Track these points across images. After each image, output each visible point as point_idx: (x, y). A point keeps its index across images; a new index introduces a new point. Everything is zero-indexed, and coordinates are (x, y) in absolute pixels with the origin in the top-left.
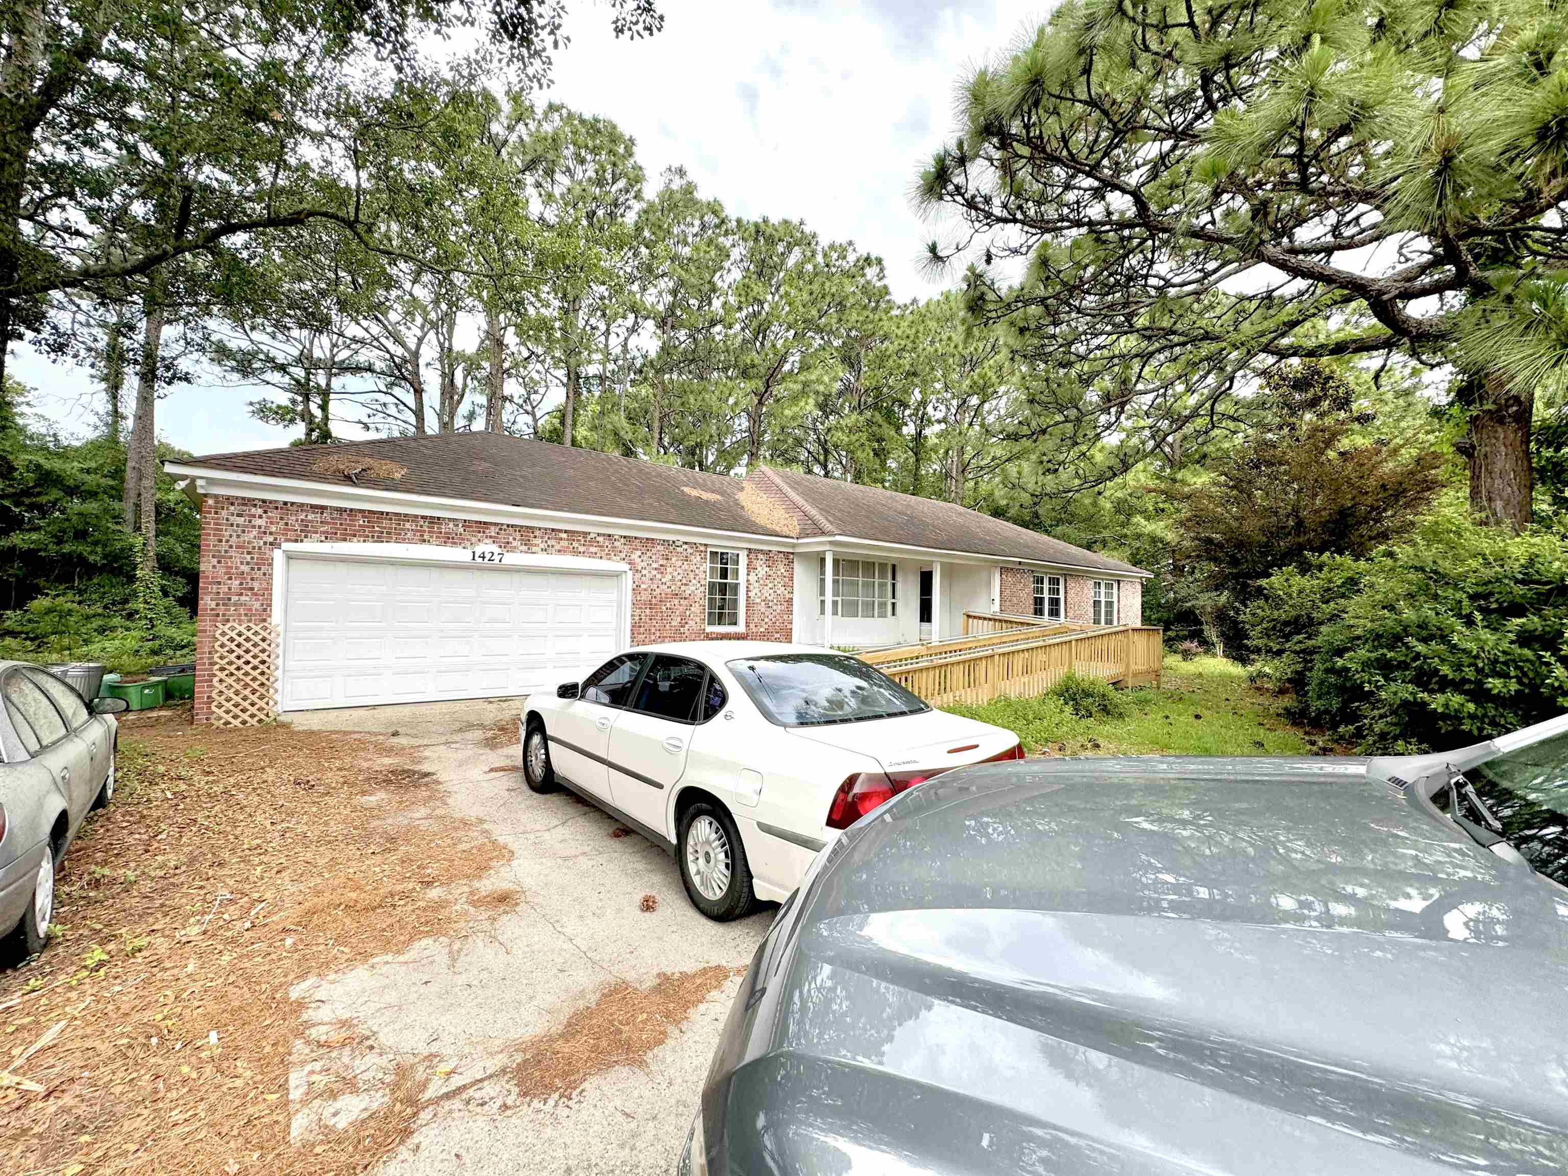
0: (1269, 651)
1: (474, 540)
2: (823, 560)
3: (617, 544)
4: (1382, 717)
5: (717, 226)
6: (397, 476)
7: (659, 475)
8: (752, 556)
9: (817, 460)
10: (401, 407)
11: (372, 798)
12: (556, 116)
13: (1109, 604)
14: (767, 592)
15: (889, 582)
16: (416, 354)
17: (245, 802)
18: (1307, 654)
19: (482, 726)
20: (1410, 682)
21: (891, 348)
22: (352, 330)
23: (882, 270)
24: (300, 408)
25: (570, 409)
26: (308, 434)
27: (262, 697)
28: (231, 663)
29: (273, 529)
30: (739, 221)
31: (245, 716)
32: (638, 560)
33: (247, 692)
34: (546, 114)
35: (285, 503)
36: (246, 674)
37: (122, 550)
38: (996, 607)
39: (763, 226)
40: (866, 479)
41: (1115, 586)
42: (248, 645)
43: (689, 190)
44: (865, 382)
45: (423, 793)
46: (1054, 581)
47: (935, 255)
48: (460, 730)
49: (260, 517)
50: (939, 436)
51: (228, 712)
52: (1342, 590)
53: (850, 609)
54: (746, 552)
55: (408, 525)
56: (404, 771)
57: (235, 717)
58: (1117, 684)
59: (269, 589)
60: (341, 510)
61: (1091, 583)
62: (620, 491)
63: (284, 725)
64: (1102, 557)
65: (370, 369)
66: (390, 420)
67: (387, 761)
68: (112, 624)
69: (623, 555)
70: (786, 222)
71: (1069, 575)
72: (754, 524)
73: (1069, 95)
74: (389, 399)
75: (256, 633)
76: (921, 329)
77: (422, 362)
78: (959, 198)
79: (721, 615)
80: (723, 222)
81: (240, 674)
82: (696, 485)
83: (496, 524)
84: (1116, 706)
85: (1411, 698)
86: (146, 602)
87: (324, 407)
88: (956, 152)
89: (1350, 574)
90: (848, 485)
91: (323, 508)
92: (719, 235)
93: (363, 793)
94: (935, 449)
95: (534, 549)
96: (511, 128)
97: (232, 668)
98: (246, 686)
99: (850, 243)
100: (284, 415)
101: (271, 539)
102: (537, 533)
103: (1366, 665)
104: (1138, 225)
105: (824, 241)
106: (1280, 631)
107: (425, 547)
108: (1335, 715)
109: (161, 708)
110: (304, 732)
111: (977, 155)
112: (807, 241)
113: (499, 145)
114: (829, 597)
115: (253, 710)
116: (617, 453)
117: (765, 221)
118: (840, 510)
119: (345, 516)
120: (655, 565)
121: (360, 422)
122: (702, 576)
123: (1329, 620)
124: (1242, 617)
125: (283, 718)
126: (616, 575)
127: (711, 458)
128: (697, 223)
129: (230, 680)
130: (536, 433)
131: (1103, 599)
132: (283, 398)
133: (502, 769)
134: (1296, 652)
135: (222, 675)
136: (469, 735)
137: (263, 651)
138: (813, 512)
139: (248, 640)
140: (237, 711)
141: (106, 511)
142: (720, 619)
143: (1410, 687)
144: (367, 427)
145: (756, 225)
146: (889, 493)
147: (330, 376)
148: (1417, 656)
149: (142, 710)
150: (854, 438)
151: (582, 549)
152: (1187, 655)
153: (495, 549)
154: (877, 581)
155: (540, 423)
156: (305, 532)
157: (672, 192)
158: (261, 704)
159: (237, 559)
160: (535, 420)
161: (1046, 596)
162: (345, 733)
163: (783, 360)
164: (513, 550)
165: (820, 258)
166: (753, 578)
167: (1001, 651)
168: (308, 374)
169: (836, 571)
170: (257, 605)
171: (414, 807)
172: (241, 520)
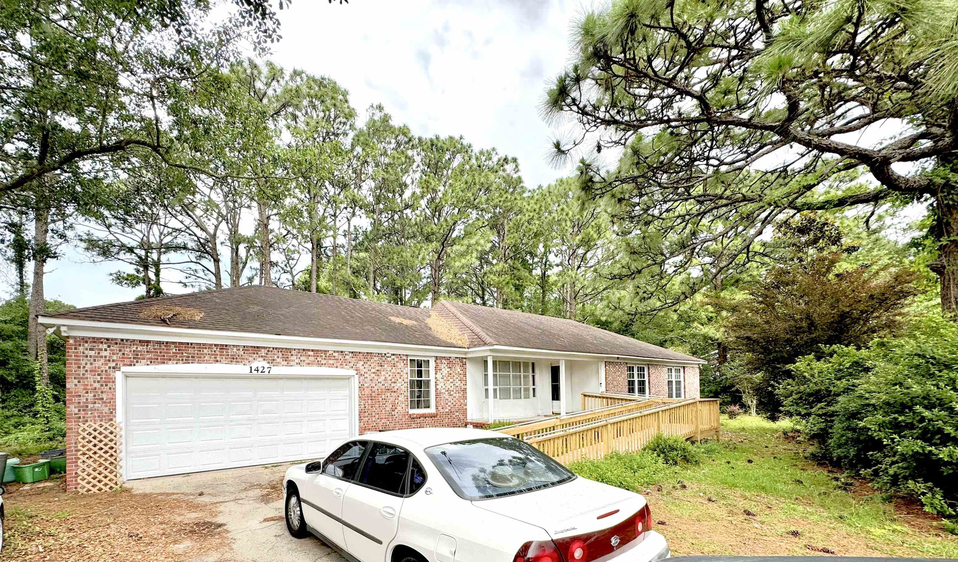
0: (799, 414)
1: (251, 359)
2: (486, 362)
3: (347, 357)
4: (893, 463)
5: (406, 143)
6: (197, 318)
7: (374, 309)
8: (438, 361)
9: (478, 295)
10: (207, 272)
11: (181, 546)
12: (298, 79)
13: (678, 383)
14: (448, 385)
15: (531, 374)
16: (214, 236)
17: (92, 553)
18: (829, 417)
19: (260, 486)
20: (917, 438)
21: (524, 219)
22: (174, 223)
23: (517, 166)
24: (141, 275)
25: (315, 268)
26: (148, 292)
27: (111, 472)
28: (89, 450)
29: (115, 357)
30: (420, 139)
31: (100, 485)
32: (362, 368)
33: (101, 469)
34: (292, 77)
35: (122, 340)
36: (101, 457)
37: (29, 372)
38: (603, 388)
39: (435, 141)
40: (511, 306)
41: (682, 370)
42: (101, 437)
43: (386, 119)
44: (508, 241)
45: (216, 541)
46: (641, 369)
47: (559, 149)
48: (245, 489)
49: (106, 350)
50: (559, 275)
51: (89, 483)
52: (850, 370)
53: (505, 394)
54: (434, 359)
55: (206, 351)
56: (205, 523)
57: (94, 486)
58: (691, 440)
59: (113, 398)
60: (160, 343)
61: (665, 369)
62: (347, 321)
63: (127, 490)
64: (671, 351)
65: (185, 248)
66: (199, 280)
67: (193, 515)
68: (23, 421)
69: (351, 365)
70: (451, 138)
71: (650, 364)
72: (439, 340)
73: (656, 25)
74: (199, 267)
75: (106, 429)
76: (543, 204)
77: (218, 242)
78: (575, 108)
79: (419, 402)
80: (410, 140)
81: (96, 457)
82: (398, 315)
83: (264, 348)
84: (693, 457)
85: (921, 451)
86: (43, 406)
87: (157, 274)
88: (573, 75)
89: (856, 359)
90: (499, 310)
91: (148, 342)
92: (408, 149)
93: (175, 542)
94: (555, 283)
95: (292, 363)
96: (268, 85)
97: (91, 453)
98: (100, 465)
99: (494, 149)
100: (132, 281)
101: (113, 364)
102: (293, 352)
103: (881, 426)
104: (702, 121)
105: (476, 149)
106: (806, 400)
107: (218, 365)
108: (852, 460)
109: (46, 480)
110: (140, 495)
111: (587, 77)
112: (465, 150)
113: (261, 96)
114: (491, 387)
115: (106, 481)
116: (347, 296)
117: (437, 138)
118: (496, 328)
119: (163, 346)
120: (373, 370)
121: (181, 282)
122: (405, 376)
123: (844, 392)
124: (777, 391)
125: (127, 485)
126: (348, 378)
127: (408, 296)
128: (393, 141)
129: (90, 462)
130: (293, 285)
131: (674, 380)
132: (131, 270)
133: (272, 519)
134: (819, 415)
135: (84, 458)
136: (251, 493)
137: (111, 440)
138: (478, 330)
139: (100, 433)
140: (95, 482)
141: (17, 348)
142: (419, 405)
143: (919, 442)
144: (185, 285)
145: (431, 141)
146: (528, 315)
147: (160, 254)
148: (922, 419)
149: (34, 483)
150: (501, 279)
151: (324, 362)
152: (732, 415)
153: (266, 365)
154: (522, 374)
155: (296, 278)
156: (137, 358)
157: (375, 122)
158: (111, 476)
159: (91, 380)
160: (293, 277)
161: (636, 379)
162: (168, 494)
163: (452, 230)
164: (278, 364)
165: (473, 161)
166: (439, 376)
167: (612, 421)
168: (147, 253)
169: (495, 369)
170: (106, 410)
171: (210, 552)
172: (92, 353)
